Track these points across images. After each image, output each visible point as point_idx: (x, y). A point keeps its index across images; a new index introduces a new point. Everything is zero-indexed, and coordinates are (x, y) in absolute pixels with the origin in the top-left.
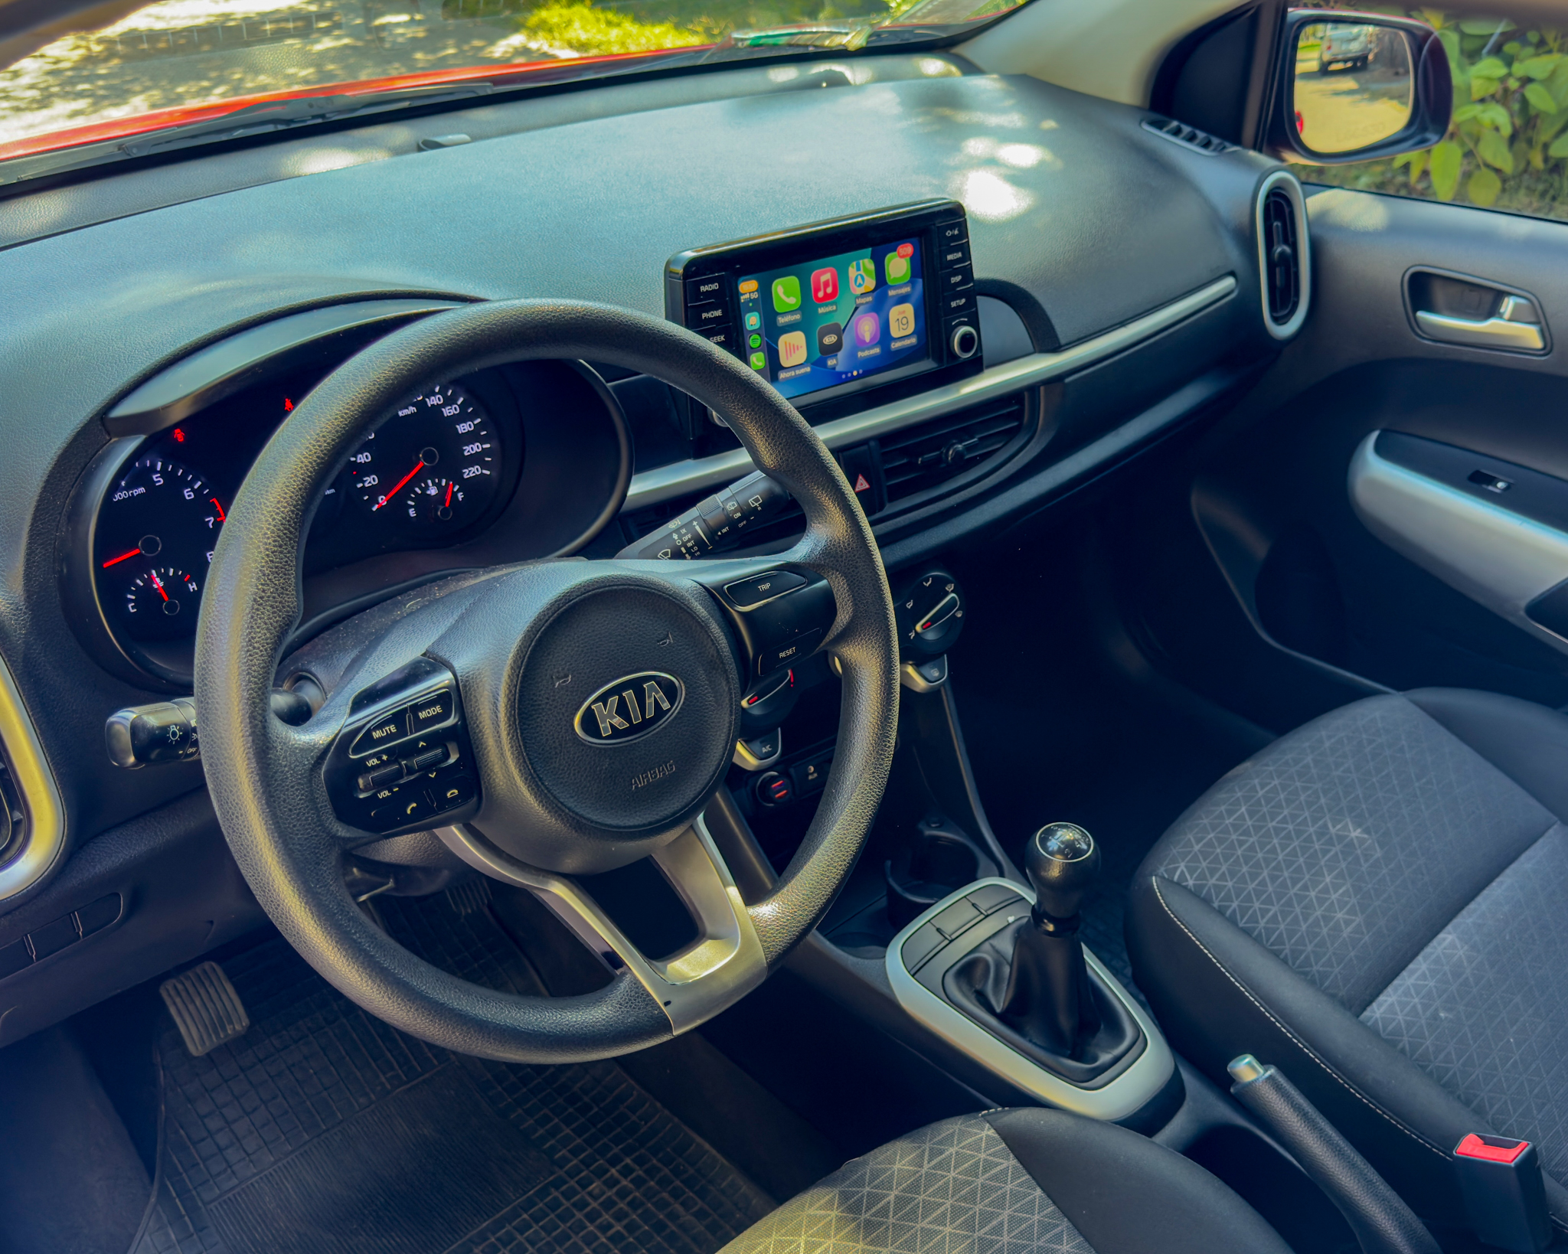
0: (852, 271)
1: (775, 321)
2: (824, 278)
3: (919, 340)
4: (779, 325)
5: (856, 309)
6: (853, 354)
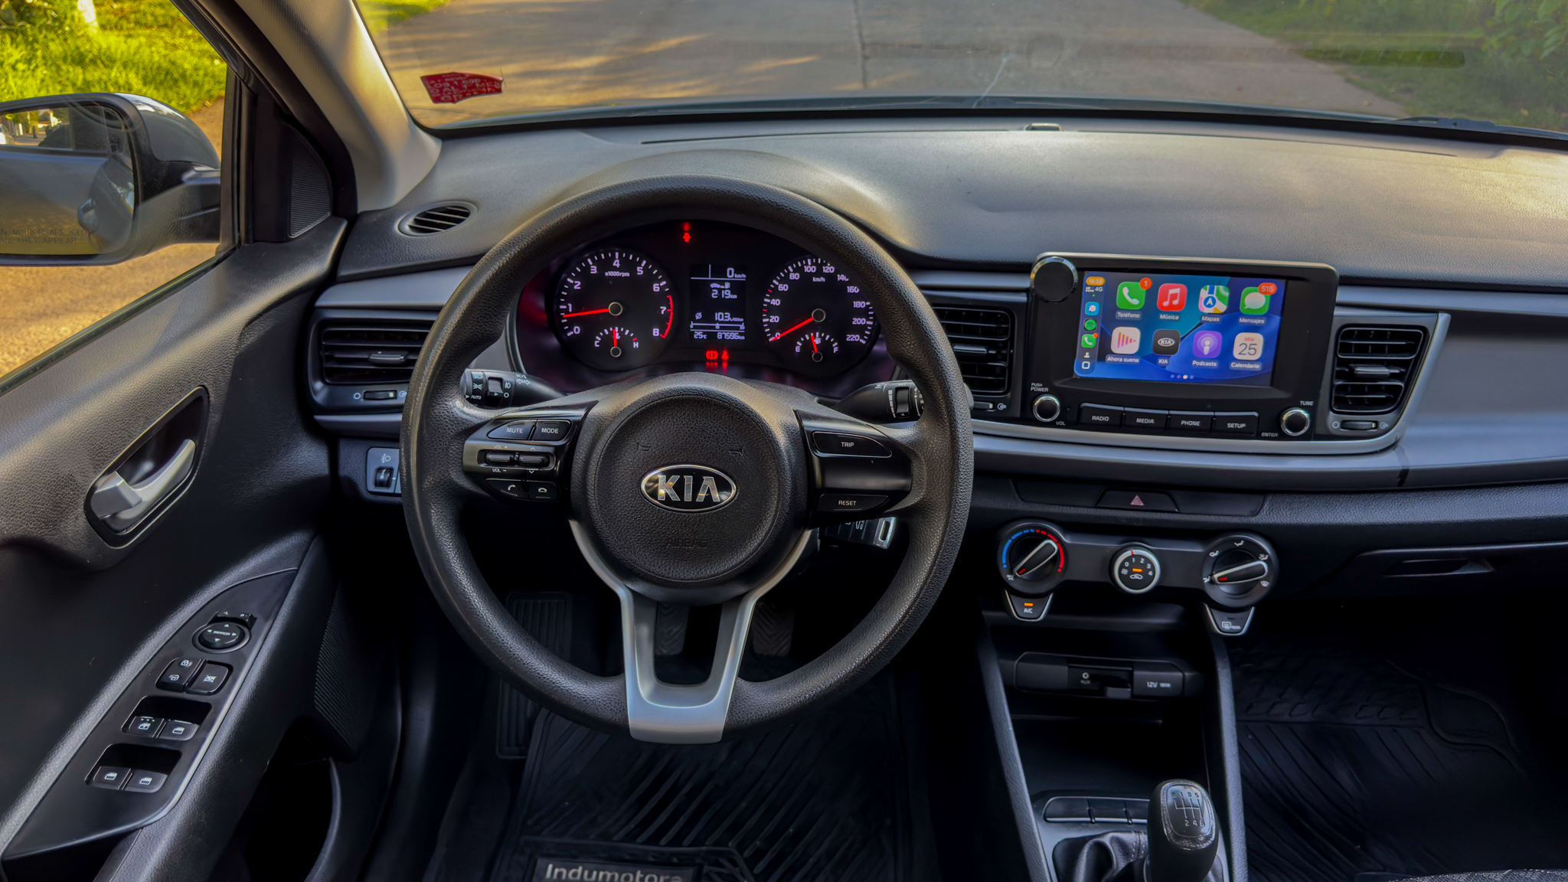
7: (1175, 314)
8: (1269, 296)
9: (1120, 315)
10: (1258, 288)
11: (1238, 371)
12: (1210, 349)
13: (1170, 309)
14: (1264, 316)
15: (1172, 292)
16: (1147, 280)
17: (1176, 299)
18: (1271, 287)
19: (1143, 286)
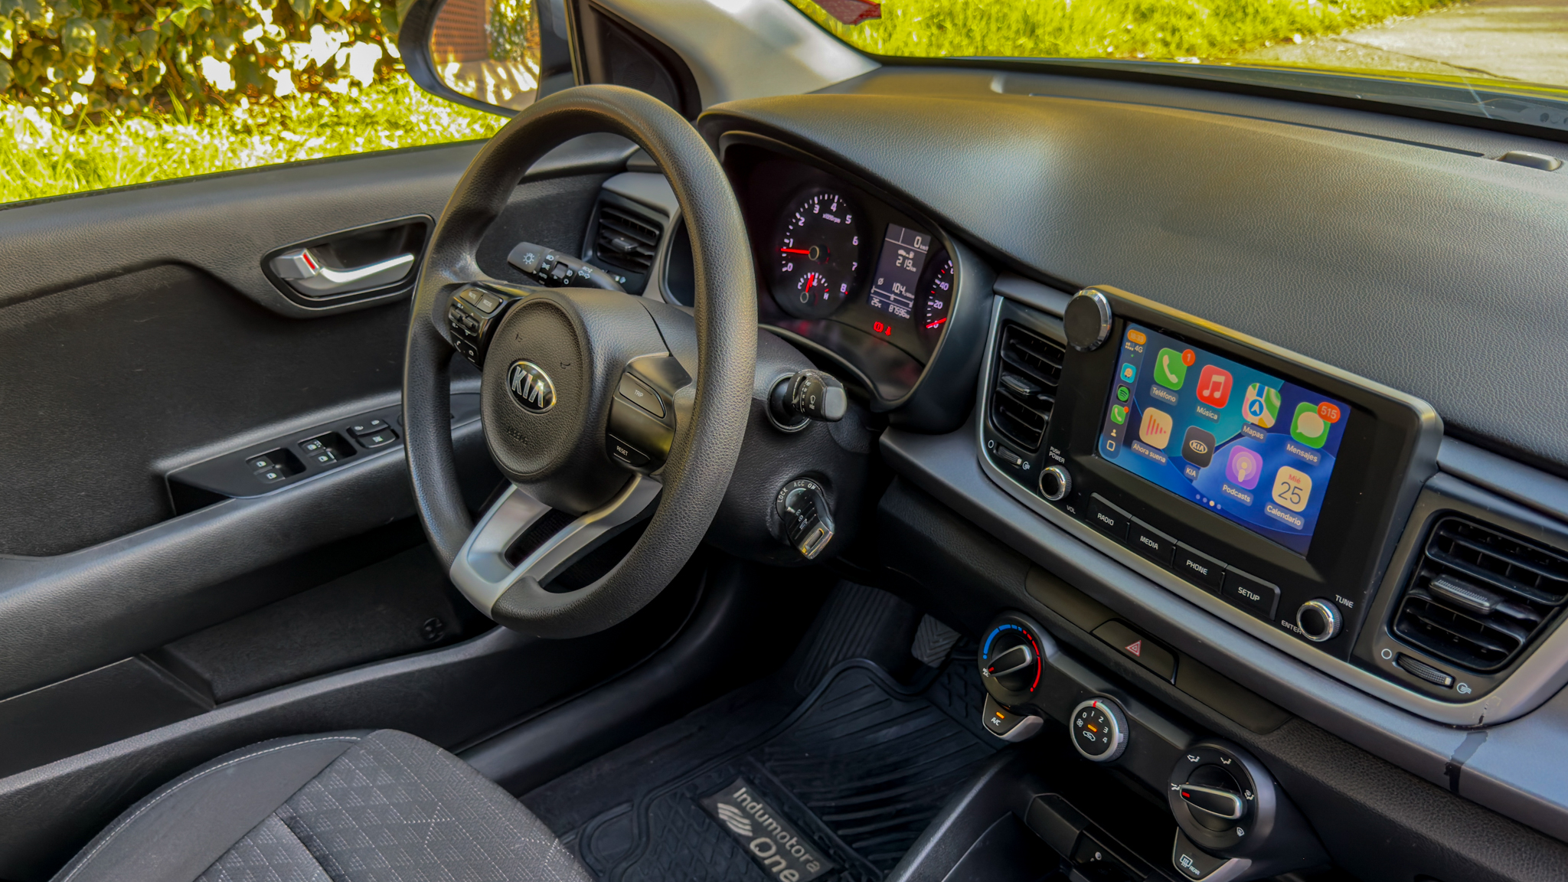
7: (1215, 411)
8: (1329, 424)
9: (1156, 392)
10: (1317, 407)
11: (1273, 521)
12: (1246, 476)
13: (1210, 402)
14: (1318, 451)
15: (1216, 378)
16: (1190, 353)
17: (1218, 390)
18: (1334, 412)
19: (1185, 359)
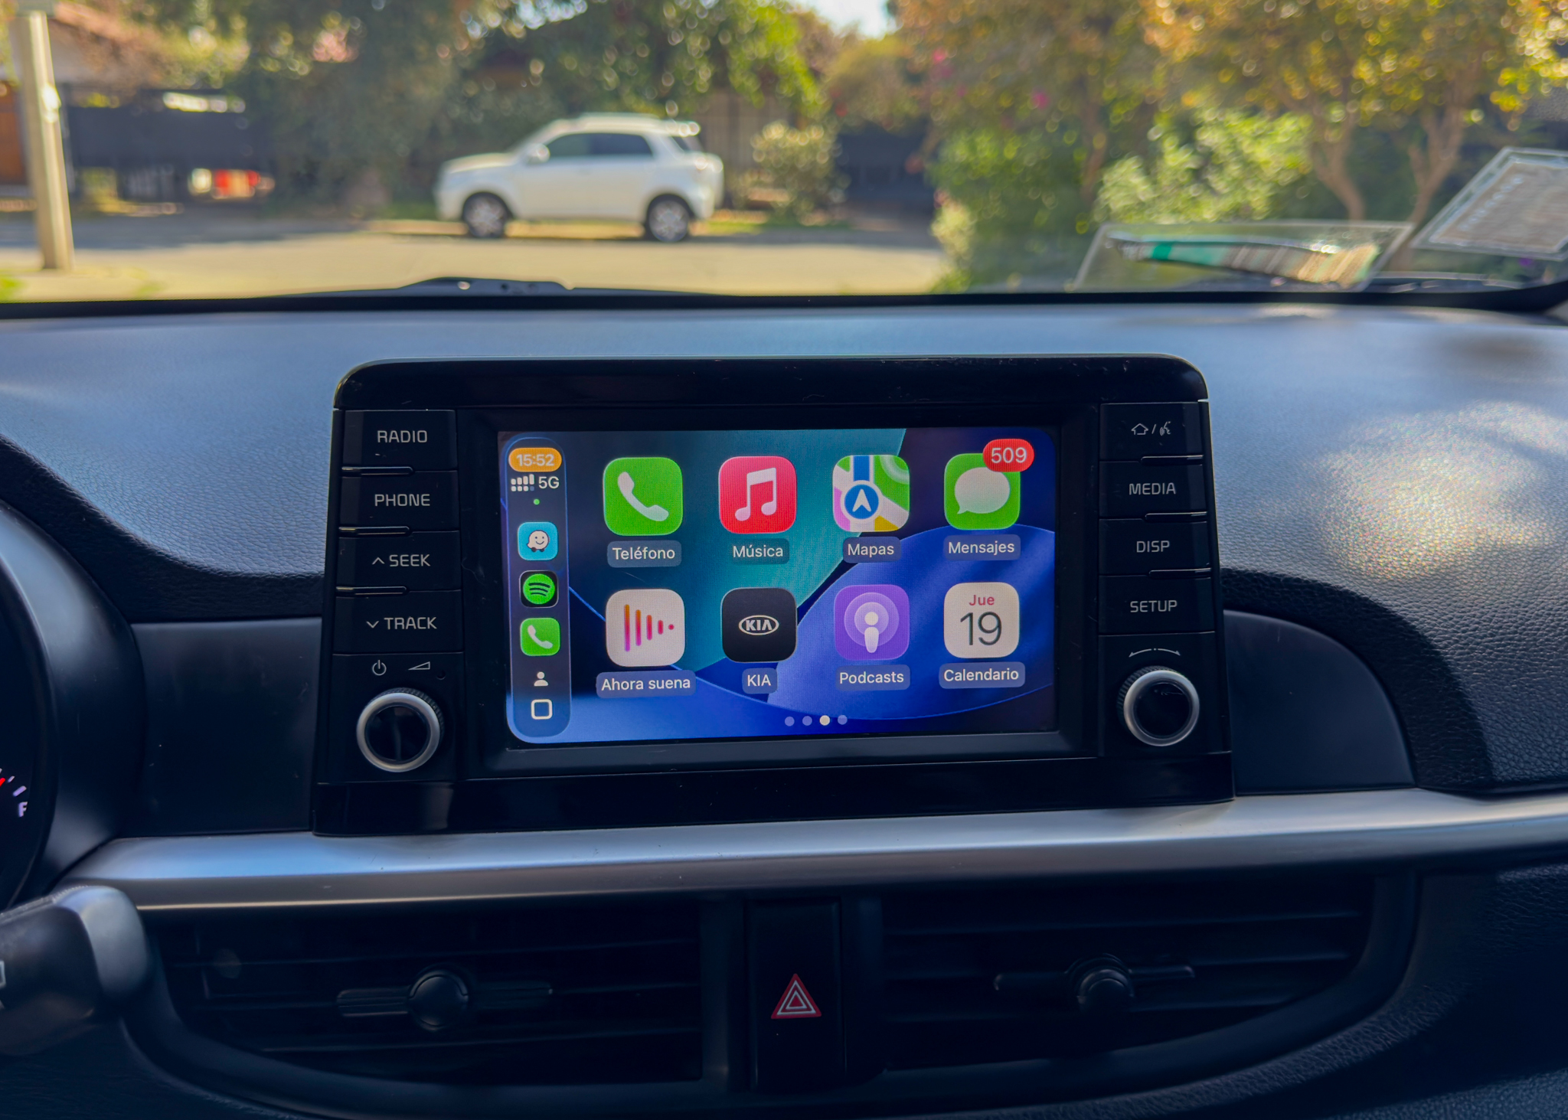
0: (843, 477)
1: (602, 553)
2: (754, 478)
3: (1029, 674)
4: (611, 563)
5: (844, 567)
6: (823, 673)
